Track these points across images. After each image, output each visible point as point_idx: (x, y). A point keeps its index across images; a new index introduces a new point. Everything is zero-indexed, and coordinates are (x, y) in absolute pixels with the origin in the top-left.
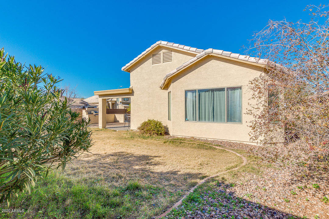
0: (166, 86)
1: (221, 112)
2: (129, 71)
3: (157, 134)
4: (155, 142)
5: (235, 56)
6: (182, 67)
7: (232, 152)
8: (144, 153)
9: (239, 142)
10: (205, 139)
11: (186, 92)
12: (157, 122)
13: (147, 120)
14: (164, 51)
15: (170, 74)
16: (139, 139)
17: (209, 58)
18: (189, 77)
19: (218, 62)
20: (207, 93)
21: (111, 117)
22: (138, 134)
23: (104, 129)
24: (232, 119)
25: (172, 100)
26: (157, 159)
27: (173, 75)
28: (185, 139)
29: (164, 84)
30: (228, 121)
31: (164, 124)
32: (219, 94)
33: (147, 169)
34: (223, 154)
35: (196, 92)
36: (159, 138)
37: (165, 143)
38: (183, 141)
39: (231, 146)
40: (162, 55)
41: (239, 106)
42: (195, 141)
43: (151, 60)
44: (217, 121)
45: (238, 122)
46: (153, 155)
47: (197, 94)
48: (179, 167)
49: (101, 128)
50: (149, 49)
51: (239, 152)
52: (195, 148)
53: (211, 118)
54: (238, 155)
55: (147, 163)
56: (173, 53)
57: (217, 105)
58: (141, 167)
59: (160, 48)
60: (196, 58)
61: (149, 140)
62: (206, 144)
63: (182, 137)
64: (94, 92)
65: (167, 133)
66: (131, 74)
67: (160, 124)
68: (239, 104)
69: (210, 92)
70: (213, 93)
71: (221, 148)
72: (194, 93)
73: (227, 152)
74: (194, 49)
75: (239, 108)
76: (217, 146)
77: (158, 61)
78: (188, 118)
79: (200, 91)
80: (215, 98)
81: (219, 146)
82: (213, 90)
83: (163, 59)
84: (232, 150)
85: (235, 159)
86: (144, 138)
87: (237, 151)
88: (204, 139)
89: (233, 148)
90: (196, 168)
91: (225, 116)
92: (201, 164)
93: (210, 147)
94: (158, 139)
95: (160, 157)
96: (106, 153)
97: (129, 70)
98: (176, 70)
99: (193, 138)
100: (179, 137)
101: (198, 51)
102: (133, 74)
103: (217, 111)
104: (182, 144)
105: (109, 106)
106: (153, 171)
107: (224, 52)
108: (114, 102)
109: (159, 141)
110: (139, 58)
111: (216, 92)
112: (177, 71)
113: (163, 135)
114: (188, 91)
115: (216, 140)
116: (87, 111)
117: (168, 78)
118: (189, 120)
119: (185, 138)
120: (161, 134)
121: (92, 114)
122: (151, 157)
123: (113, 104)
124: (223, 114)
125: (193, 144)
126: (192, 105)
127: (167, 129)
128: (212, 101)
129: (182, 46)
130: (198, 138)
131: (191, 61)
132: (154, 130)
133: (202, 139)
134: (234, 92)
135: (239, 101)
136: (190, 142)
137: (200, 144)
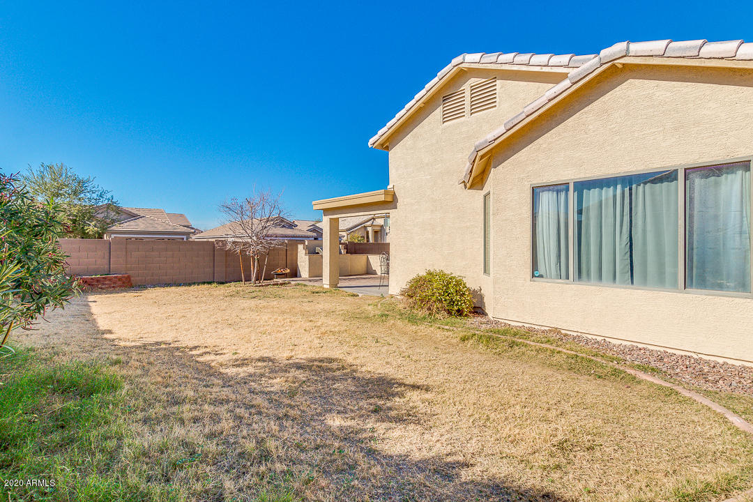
0: (477, 180)
1: (660, 253)
2: (387, 148)
3: (449, 313)
4: (439, 335)
5: (718, 50)
6: (524, 116)
7: (706, 402)
8: (387, 371)
9: (737, 363)
10: (599, 339)
11: (535, 192)
12: (451, 279)
13: (423, 273)
14: (473, 81)
15: (486, 142)
16: (399, 323)
17: (613, 75)
18: (544, 146)
19: (650, 85)
20: (606, 192)
21: (359, 261)
22: (401, 306)
23: (333, 289)
24: (709, 278)
25: (491, 217)
26: (414, 397)
27: (494, 145)
28: (529, 333)
29: (471, 172)
30: (691, 286)
31: (471, 284)
32: (653, 194)
33: (364, 435)
34: (667, 409)
35: (567, 190)
36: (453, 324)
37: (464, 339)
38: (520, 340)
39: (702, 374)
40: (467, 94)
41: (738, 230)
42: (560, 343)
43: (438, 113)
44: (645, 282)
45: (735, 289)
46: (409, 381)
47: (572, 195)
48: (472, 446)
49: (328, 287)
50: (433, 84)
51: (740, 408)
52: (559, 367)
53: (622, 273)
54: (737, 421)
55: (377, 410)
56: (498, 82)
57: (644, 231)
58: (349, 423)
59: (462, 75)
60: (567, 83)
61: (424, 329)
62: (599, 359)
63: (521, 325)
64: (314, 202)
65: (478, 310)
66: (392, 154)
67: (458, 283)
68: (737, 226)
69: (619, 187)
70: (631, 189)
71: (657, 381)
72: (563, 195)
73: (686, 401)
74: (564, 59)
75: (737, 239)
76: (645, 370)
77: (458, 113)
78: (542, 270)
79: (583, 186)
80: (636, 206)
81: (653, 369)
82: (629, 181)
83: (472, 106)
84: (707, 393)
85: (719, 441)
86: (413, 320)
87: (728, 401)
88: (594, 337)
89: (709, 386)
90: (540, 460)
91: (676, 265)
92: (561, 446)
93: (616, 373)
94: (447, 327)
95: (427, 390)
96: (290, 358)
97: (387, 145)
98: (502, 129)
99: (556, 331)
100: (513, 324)
101: (576, 61)
102: (395, 155)
103: (645, 252)
104: (516, 348)
105: (368, 237)
106: (378, 446)
107: (676, 45)
108: (378, 228)
109: (447, 334)
110: (408, 111)
111: (641, 188)
112: (508, 130)
113: (466, 315)
114: (541, 189)
115: (640, 346)
116: (306, 248)
117: (480, 153)
118: (545, 275)
119: (530, 330)
120: (460, 312)
121: (318, 253)
122: (400, 385)
123: (376, 232)
124: (668, 259)
125: (553, 352)
126: (556, 231)
127: (481, 297)
128: (626, 218)
129: (524, 58)
130: (575, 334)
131: (550, 94)
132: (441, 301)
133: (590, 337)
134: (717, 184)
135: (738, 213)
136: (544, 345)
137: (577, 356)
